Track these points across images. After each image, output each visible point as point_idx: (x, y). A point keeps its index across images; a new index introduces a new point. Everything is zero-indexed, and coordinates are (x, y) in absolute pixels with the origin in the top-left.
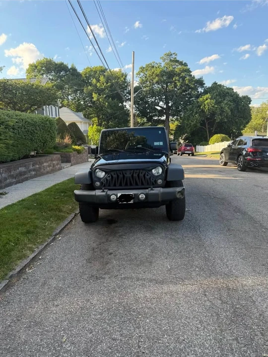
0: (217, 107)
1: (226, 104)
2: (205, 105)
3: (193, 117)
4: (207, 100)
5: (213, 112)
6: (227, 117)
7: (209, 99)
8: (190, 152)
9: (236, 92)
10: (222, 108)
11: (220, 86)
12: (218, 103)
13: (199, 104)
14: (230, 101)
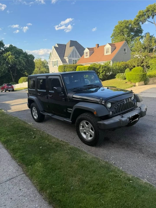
0: (16, 61)
1: (22, 59)
2: (9, 59)
3: (2, 66)
4: (9, 55)
5: (15, 63)
6: (23, 67)
7: (10, 55)
8: (12, 89)
9: (25, 52)
10: (19, 61)
11: (15, 47)
12: (16, 58)
13: (4, 58)
14: (23, 57)
